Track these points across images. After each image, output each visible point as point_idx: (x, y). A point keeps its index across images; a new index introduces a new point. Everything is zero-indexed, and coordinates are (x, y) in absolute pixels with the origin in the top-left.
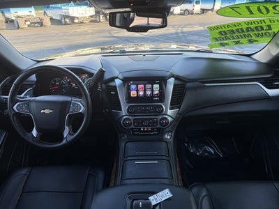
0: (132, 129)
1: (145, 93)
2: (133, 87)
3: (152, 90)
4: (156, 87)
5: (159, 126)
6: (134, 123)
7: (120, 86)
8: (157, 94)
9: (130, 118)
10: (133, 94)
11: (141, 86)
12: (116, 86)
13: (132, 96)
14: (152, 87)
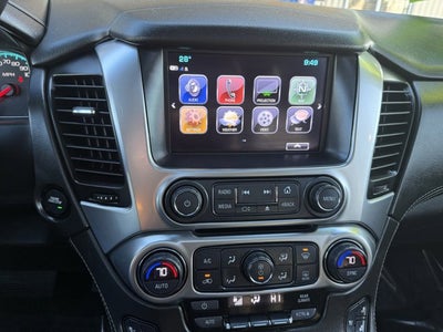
0: (186, 303)
1: (248, 116)
2: (193, 83)
3: (284, 105)
4: (303, 87)
5: (323, 280)
6: (199, 270)
7: (123, 75)
8: (304, 125)
9: (178, 243)
10: (193, 119)
11: (230, 82)
12: (99, 79)
13: (185, 129)
14: (285, 87)
